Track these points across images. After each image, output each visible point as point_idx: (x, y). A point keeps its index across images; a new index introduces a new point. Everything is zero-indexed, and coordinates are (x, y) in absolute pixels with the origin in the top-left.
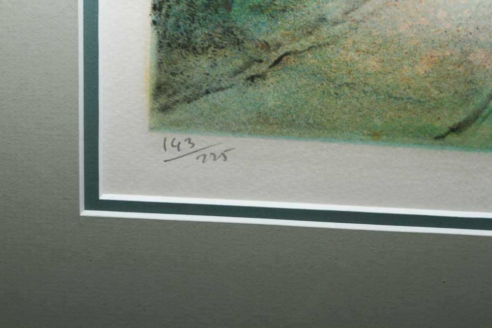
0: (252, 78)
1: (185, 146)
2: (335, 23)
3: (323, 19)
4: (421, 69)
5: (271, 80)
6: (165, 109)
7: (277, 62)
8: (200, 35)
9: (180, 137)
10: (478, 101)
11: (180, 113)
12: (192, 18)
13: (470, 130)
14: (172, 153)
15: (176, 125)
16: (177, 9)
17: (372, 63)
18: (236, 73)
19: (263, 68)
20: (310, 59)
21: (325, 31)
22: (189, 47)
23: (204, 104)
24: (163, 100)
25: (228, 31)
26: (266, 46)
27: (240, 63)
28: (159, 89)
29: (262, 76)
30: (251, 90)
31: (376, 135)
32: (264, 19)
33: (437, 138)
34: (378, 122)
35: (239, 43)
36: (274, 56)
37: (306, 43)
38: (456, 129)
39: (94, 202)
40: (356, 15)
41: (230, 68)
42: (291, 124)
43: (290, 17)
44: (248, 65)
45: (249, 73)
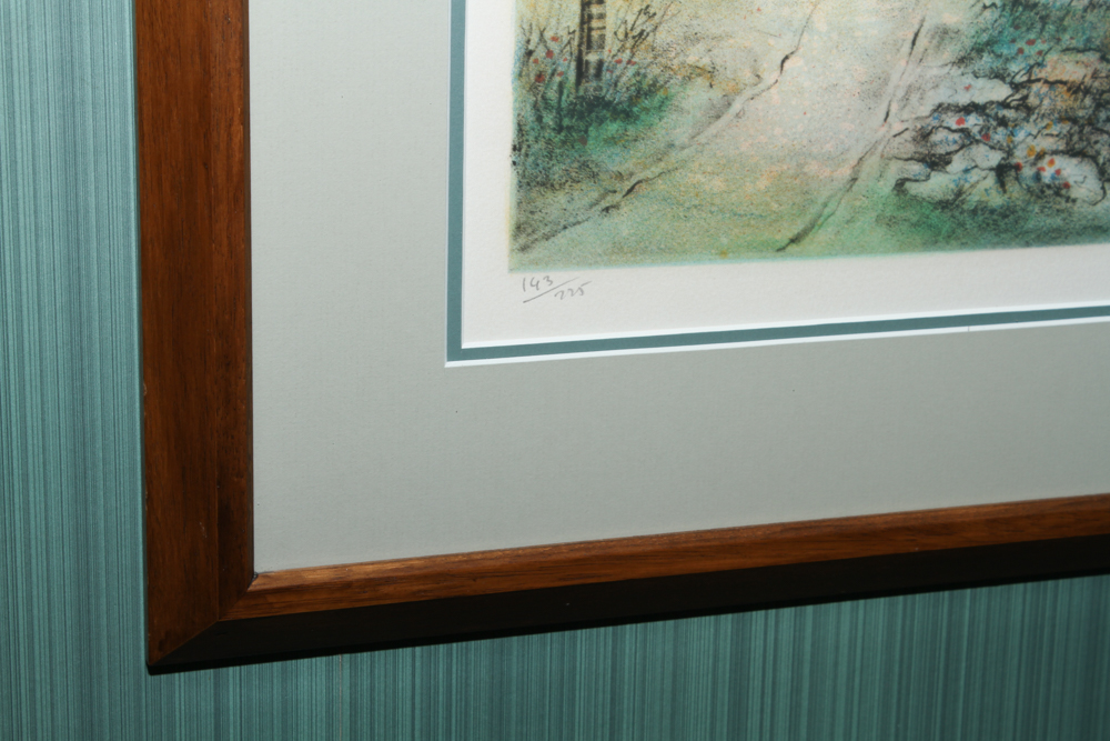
0: (607, 209)
1: (544, 286)
2: (683, 148)
3: (671, 146)
4: (762, 184)
5: (624, 209)
6: (524, 249)
7: (630, 191)
8: (557, 171)
9: (539, 276)
10: (813, 210)
11: (539, 251)
12: (550, 156)
13: (807, 240)
14: (532, 292)
15: (536, 263)
16: (536, 147)
17: (717, 184)
18: (592, 205)
19: (618, 197)
20: (660, 185)
21: (674, 156)
22: (547, 184)
23: (561, 239)
24: (522, 240)
25: (584, 165)
26: (620, 176)
27: (595, 195)
28: (519, 229)
29: (616, 207)
30: (606, 222)
31: (723, 254)
32: (617, 149)
33: (779, 250)
34: (724, 240)
35: (594, 175)
36: (627, 185)
37: (656, 170)
38: (793, 241)
39: (456, 351)
40: (702, 139)
41: (586, 201)
42: (644, 251)
43: (640, 146)
44: (603, 197)
45: (604, 204)
